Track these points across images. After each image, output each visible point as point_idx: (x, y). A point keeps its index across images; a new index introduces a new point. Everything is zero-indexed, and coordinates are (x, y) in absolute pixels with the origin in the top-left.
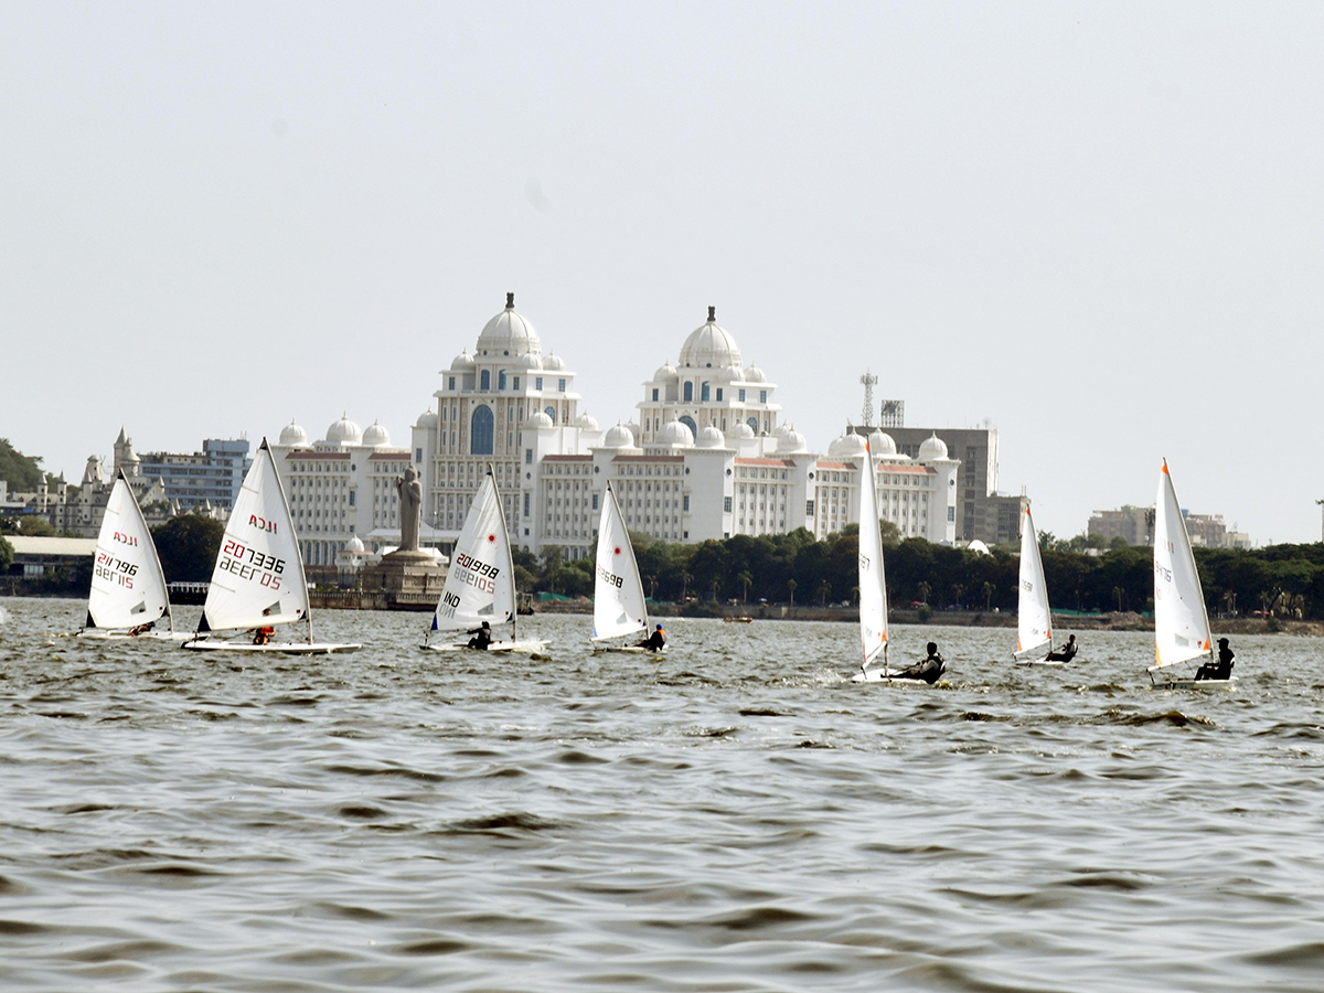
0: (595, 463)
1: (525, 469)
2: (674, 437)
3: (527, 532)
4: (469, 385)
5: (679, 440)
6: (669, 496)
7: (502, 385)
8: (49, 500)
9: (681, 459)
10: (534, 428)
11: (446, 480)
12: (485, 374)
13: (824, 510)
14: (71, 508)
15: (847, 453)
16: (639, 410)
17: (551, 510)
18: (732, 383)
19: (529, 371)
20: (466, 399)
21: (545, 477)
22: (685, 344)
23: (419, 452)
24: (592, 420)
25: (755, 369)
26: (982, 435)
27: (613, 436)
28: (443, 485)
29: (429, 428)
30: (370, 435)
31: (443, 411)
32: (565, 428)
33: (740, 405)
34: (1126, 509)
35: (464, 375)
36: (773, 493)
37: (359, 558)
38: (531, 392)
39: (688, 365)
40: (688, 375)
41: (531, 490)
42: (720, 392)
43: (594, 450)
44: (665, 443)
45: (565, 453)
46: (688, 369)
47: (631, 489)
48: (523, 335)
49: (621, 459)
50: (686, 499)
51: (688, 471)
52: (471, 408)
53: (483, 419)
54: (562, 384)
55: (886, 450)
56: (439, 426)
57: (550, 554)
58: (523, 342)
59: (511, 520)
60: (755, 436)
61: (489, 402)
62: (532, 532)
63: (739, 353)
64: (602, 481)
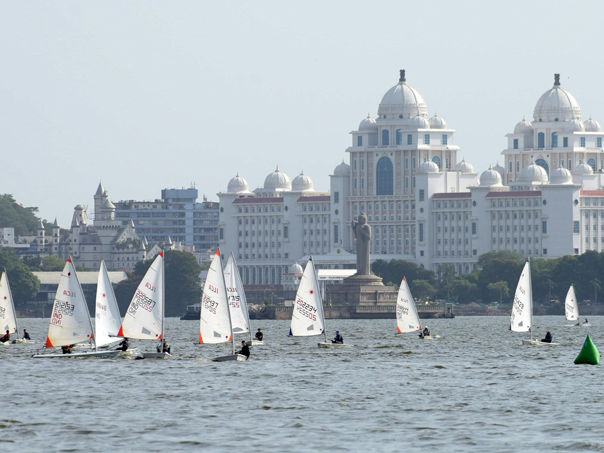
0: (473, 198)
1: (419, 205)
2: (534, 176)
3: (422, 253)
4: (373, 142)
5: (537, 179)
6: (531, 222)
7: (398, 141)
8: (46, 241)
9: (539, 193)
10: (425, 173)
12: (385, 133)
14: (63, 247)
16: (504, 156)
17: (440, 236)
18: (575, 133)
19: (419, 130)
20: (371, 152)
21: (435, 211)
22: (538, 104)
23: (336, 195)
24: (469, 166)
25: (592, 121)
27: (486, 177)
29: (344, 176)
30: (298, 182)
31: (353, 162)
32: (448, 172)
33: (582, 149)
35: (369, 133)
37: (300, 278)
38: (421, 146)
39: (541, 120)
40: (542, 128)
41: (425, 221)
42: (566, 140)
43: (472, 189)
44: (526, 181)
45: (450, 191)
46: (541, 123)
47: (501, 217)
48: (413, 102)
49: (493, 194)
50: (544, 224)
51: (545, 202)
52: (376, 160)
53: (385, 167)
54: (445, 138)
56: (351, 175)
57: (447, 269)
58: (413, 107)
59: (410, 245)
60: (594, 173)
61: (389, 154)
62: (426, 253)
63: (579, 109)
64: (480, 212)
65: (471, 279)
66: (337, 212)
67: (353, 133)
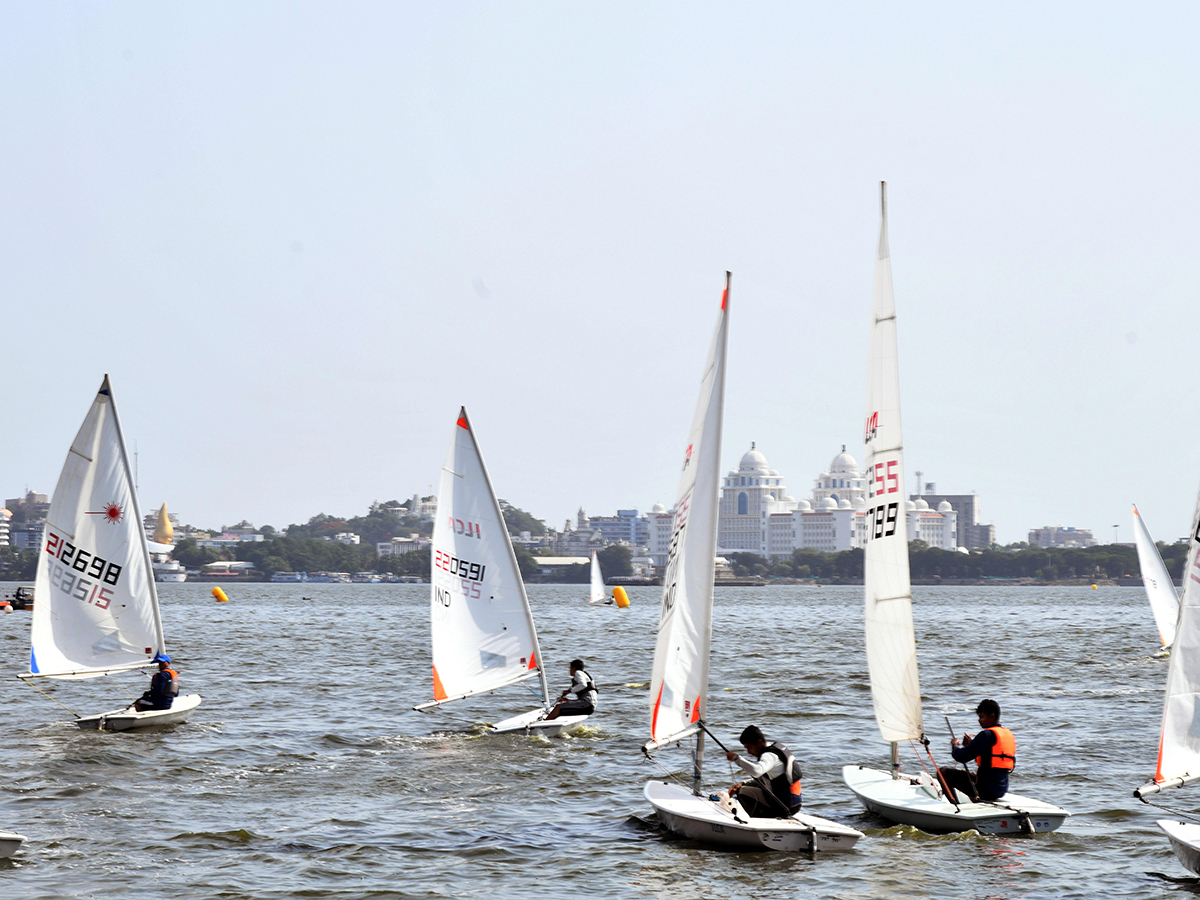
0: (794, 517)
1: (762, 520)
2: (828, 504)
3: (764, 548)
4: (736, 484)
5: (830, 506)
6: (826, 531)
7: (751, 483)
8: (549, 539)
9: (830, 514)
10: (765, 502)
12: (743, 478)
14: (559, 542)
16: (812, 493)
17: (774, 538)
18: (854, 479)
19: (763, 477)
20: (735, 490)
21: (771, 524)
22: (832, 462)
24: (791, 498)
26: (971, 498)
27: (801, 505)
28: (725, 528)
31: (724, 495)
32: (779, 502)
34: (1046, 528)
35: (734, 479)
38: (763, 486)
39: (834, 472)
40: (834, 476)
41: (765, 529)
42: (848, 483)
43: (793, 511)
44: (825, 507)
45: (780, 513)
46: (834, 474)
47: (810, 528)
48: (759, 461)
49: (805, 515)
50: (834, 532)
51: (835, 519)
52: (737, 493)
53: (742, 497)
54: (777, 482)
55: (922, 507)
57: (774, 558)
58: (759, 464)
59: (757, 543)
61: (745, 491)
62: (766, 549)
63: (855, 466)
64: (796, 525)
65: (788, 564)
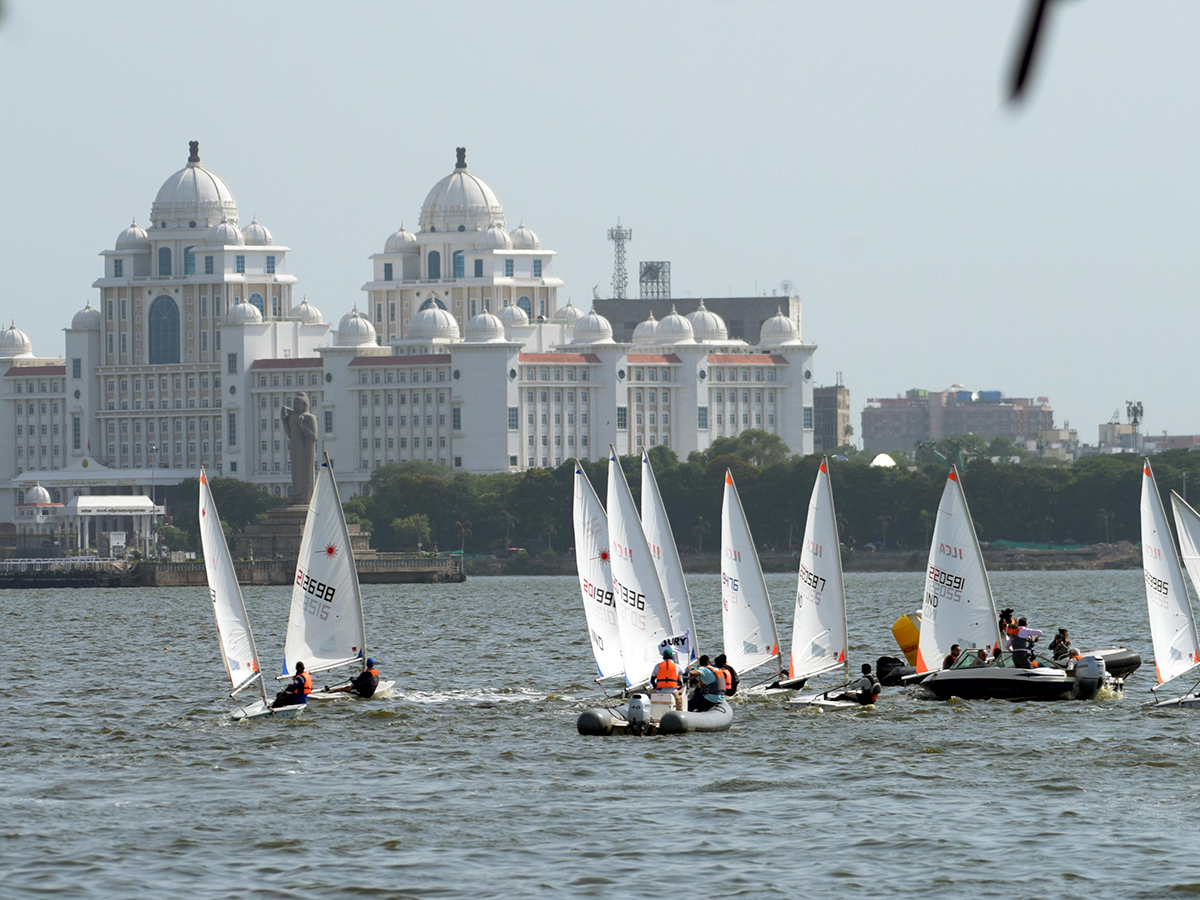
0: (326, 369)
1: (227, 380)
2: (435, 329)
3: (234, 466)
4: (142, 270)
5: (442, 334)
6: (431, 410)
7: (189, 268)
9: (446, 358)
10: (238, 324)
11: (115, 401)
12: (165, 253)
13: (639, 421)
15: (666, 342)
16: (366, 293)
17: (266, 436)
18: (496, 252)
19: (226, 247)
20: (141, 287)
21: (256, 391)
22: (427, 200)
23: (77, 363)
25: (525, 231)
26: (779, 304)
27: (348, 330)
28: (112, 407)
29: (89, 331)
30: (5, 342)
31: (107, 304)
32: (278, 323)
33: (508, 281)
34: (913, 395)
35: (135, 255)
36: (572, 399)
37: (45, 512)
38: (230, 276)
39: (433, 230)
40: (435, 243)
41: (238, 409)
42: (479, 265)
43: (323, 351)
44: (422, 337)
45: (281, 356)
46: (433, 235)
47: (377, 402)
48: (214, 198)
49: (362, 361)
50: (456, 413)
51: (457, 375)
52: (148, 301)
53: (164, 311)
54: (271, 262)
55: (715, 334)
56: (103, 328)
58: (215, 208)
59: (210, 452)
60: (530, 323)
61: (172, 291)
62: (241, 467)
63: (501, 210)
64: (338, 393)
66: (77, 394)
67: (107, 254)
